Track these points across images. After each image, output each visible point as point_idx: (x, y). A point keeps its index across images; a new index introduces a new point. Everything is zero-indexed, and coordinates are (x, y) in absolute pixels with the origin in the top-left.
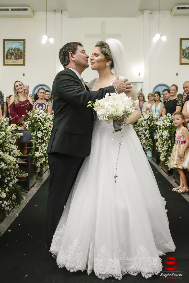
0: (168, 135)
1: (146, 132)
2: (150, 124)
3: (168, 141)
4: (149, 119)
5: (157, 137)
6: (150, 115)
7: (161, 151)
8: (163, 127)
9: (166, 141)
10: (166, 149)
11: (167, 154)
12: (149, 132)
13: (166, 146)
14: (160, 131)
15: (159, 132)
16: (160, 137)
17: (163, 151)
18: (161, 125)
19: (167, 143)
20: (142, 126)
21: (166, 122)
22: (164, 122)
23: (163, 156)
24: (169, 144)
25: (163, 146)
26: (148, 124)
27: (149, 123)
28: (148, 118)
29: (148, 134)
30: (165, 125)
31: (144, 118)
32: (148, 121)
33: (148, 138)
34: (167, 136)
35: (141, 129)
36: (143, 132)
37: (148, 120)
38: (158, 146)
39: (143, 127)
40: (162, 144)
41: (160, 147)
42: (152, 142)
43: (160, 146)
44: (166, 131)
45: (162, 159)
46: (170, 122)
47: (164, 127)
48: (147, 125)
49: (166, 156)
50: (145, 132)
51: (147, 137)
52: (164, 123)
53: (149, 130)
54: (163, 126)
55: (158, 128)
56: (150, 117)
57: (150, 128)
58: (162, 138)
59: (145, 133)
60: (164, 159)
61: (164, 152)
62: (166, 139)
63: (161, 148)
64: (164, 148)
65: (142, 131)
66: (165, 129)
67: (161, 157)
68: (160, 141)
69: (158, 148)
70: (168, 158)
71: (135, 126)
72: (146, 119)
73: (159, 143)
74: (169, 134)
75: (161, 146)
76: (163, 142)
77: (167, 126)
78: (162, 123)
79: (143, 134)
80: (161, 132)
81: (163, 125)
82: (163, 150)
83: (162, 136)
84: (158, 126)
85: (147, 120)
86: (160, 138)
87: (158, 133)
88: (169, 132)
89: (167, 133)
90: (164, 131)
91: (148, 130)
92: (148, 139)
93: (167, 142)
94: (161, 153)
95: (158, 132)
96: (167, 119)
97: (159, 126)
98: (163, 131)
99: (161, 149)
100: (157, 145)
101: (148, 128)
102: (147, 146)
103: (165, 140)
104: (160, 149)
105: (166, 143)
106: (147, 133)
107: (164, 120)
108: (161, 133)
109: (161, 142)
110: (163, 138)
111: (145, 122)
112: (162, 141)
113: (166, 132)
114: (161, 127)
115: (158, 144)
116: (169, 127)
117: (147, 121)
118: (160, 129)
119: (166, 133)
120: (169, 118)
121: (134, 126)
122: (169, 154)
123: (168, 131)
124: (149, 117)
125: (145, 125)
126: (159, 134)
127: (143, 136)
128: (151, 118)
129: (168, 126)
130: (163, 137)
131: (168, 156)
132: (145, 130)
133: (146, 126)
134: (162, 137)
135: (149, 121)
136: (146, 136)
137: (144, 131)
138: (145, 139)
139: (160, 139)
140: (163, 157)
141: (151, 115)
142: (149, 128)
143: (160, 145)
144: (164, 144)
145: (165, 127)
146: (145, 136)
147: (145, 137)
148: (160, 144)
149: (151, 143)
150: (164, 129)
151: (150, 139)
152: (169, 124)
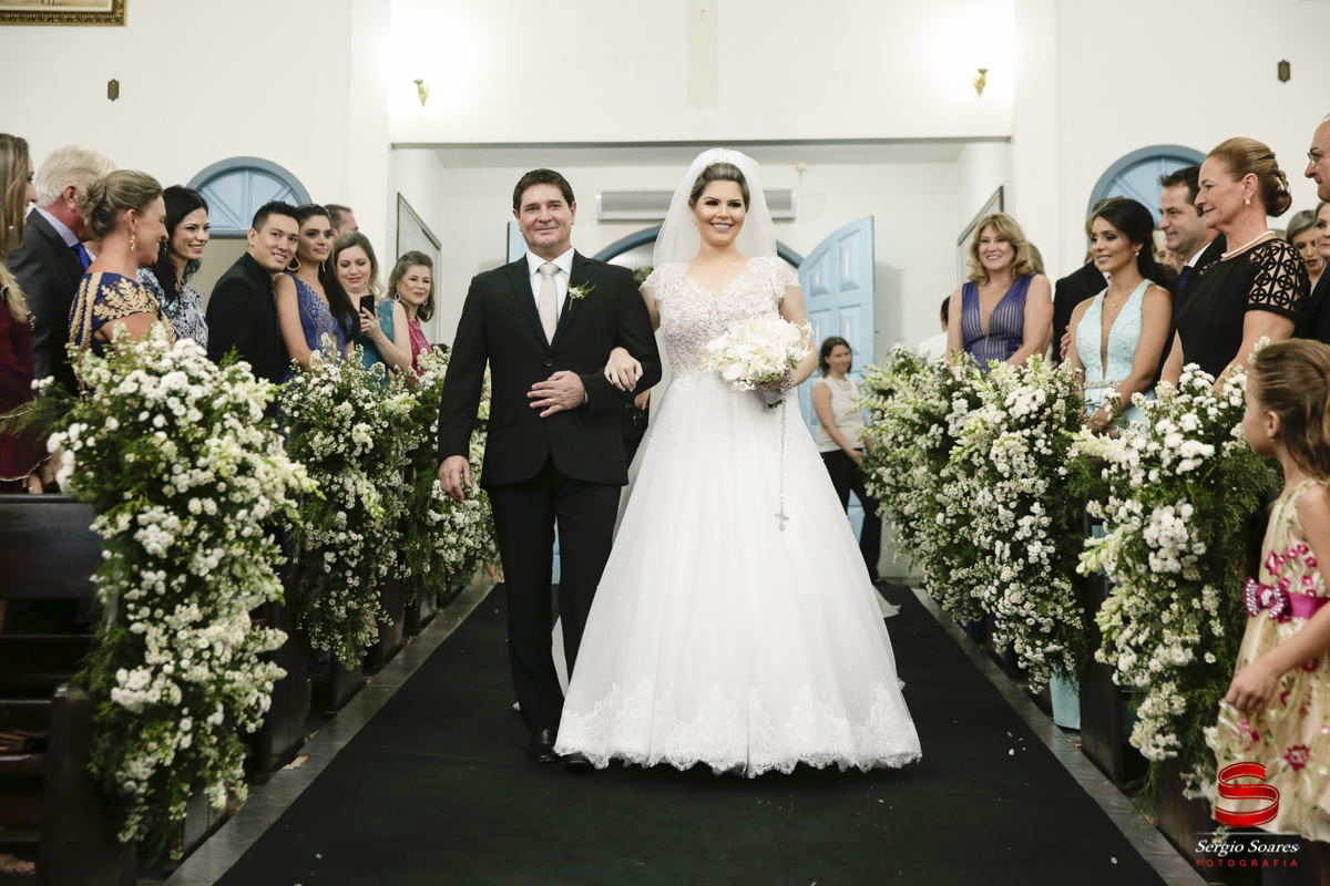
0: (1189, 542)
1: (1026, 521)
3: (1195, 589)
4: (1050, 419)
5: (1100, 554)
6: (1051, 382)
7: (1141, 680)
8: (1146, 479)
9: (1174, 596)
10: (1182, 656)
11: (1191, 707)
12: (1045, 521)
13: (1181, 631)
14: (1122, 513)
15: (1115, 519)
16: (1129, 561)
17: (1158, 679)
18: (1135, 461)
19: (1190, 609)
20: (994, 476)
21: (1173, 439)
22: (1159, 438)
23: (1156, 718)
24: (1207, 615)
25: (1156, 638)
26: (1039, 457)
27: (1046, 453)
28: (1041, 410)
29: (1043, 542)
30: (1167, 459)
31: (1006, 409)
32: (1038, 431)
33: (1039, 566)
34: (1183, 546)
35: (983, 498)
36: (999, 523)
37: (1037, 422)
38: (1110, 631)
39: (999, 484)
40: (1144, 619)
41: (1128, 643)
42: (1076, 606)
43: (1128, 633)
44: (1170, 509)
45: (1149, 740)
46: (1201, 432)
47: (1153, 475)
48: (1032, 464)
49: (1179, 724)
50: (1015, 521)
51: (1032, 560)
52: (1154, 446)
53: (1049, 511)
54: (1147, 471)
55: (1108, 485)
56: (1051, 400)
57: (1057, 484)
58: (1141, 569)
59: (1017, 528)
60: (1167, 748)
61: (1169, 687)
62: (1177, 577)
63: (1137, 649)
64: (1160, 650)
65: (996, 512)
66: (1163, 491)
67: (1137, 727)
68: (1124, 589)
69: (1112, 647)
70: (1202, 736)
71: (944, 473)
72: (1023, 420)
73: (1120, 607)
74: (1201, 538)
75: (1142, 639)
76: (1156, 601)
77: (1179, 471)
78: (1139, 443)
79: (1005, 537)
80: (1131, 514)
81: (1151, 461)
82: (1155, 665)
83: (1139, 550)
84: (1108, 465)
85: (1030, 422)
86: (1128, 571)
87: (1113, 526)
88: (1197, 520)
89: (1180, 522)
90: (1156, 512)
91: (1036, 508)
93: (1185, 600)
94: (1142, 694)
95: (1110, 516)
96: (1181, 413)
97: (1114, 468)
98: (1147, 511)
99: (1134, 657)
100: (1104, 628)
101: (1042, 485)
102: (1035, 633)
103: (1172, 584)
104: (1126, 661)
105: (1174, 607)
106: (1034, 534)
107: (1155, 420)
108: (1136, 522)
109: (1133, 600)
110: (1149, 570)
111: (1013, 442)
112: (1142, 592)
113: (1177, 515)
114: (1129, 478)
115: (1117, 620)
116: (1197, 480)
117: (1027, 432)
118: (1125, 493)
119: (1170, 525)
120: (1197, 400)
121: (935, 477)
122: (1209, 701)
123: (1187, 510)
124: (1042, 398)
125: (1015, 461)
126: (1119, 532)
127: (997, 552)
128: (1060, 405)
129: (1186, 466)
130: (1152, 555)
131: (1203, 723)
132: (1013, 505)
133: (1020, 473)
134: (1147, 562)
136: (1025, 555)
137: (1011, 516)
139: (1123, 577)
140: (1162, 731)
141: (1059, 384)
142: (1048, 491)
143: (1134, 625)
144: (1166, 617)
145: (1167, 473)
146: (1019, 550)
147: (1021, 561)
148: (1126, 620)
149: (1066, 610)
150: (1159, 495)
151: (1057, 582)
152: (1194, 452)
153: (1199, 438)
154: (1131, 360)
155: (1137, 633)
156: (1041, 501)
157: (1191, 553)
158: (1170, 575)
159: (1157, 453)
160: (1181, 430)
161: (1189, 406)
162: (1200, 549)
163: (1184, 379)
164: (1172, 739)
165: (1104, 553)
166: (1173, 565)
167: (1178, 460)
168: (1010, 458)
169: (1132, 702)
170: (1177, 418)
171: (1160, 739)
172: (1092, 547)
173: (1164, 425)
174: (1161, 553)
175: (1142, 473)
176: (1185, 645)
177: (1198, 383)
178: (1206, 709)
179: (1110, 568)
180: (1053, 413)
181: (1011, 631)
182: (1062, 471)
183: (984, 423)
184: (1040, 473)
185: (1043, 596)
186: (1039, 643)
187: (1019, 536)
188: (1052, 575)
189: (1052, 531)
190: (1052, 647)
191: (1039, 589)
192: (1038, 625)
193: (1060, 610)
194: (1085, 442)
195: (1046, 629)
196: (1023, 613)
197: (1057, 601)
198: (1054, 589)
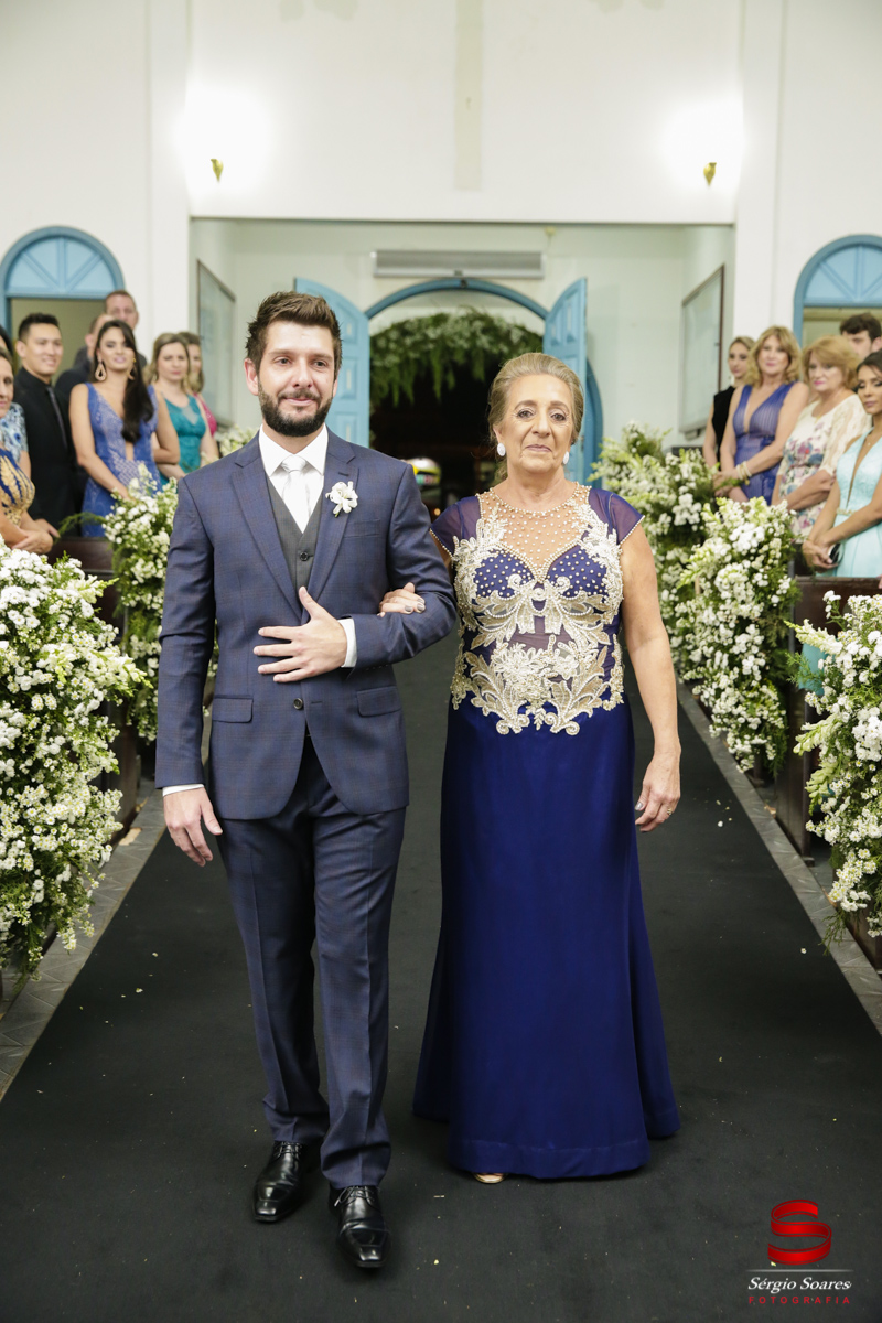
1: (742, 639)
2: (771, 589)
4: (767, 554)
6: (770, 520)
12: (759, 640)
20: (717, 599)
26: (757, 588)
27: (763, 584)
28: (760, 546)
29: (756, 656)
31: (731, 543)
32: (757, 563)
33: (751, 677)
35: (708, 616)
36: (719, 637)
37: (757, 555)
39: (722, 607)
42: (778, 710)
48: (751, 593)
50: (733, 638)
51: (746, 671)
53: (762, 630)
56: (769, 538)
57: (769, 609)
59: (734, 643)
65: (717, 628)
72: (744, 553)
79: (724, 649)
85: (748, 556)
91: (751, 629)
92: (750, 688)
101: (757, 610)
102: (744, 729)
106: (749, 649)
111: (735, 572)
117: (747, 563)
124: (761, 537)
125: (737, 589)
127: (717, 661)
128: (776, 543)
132: (732, 625)
133: (739, 598)
135: (764, 563)
136: (740, 666)
137: (731, 633)
138: (737, 685)
141: (776, 524)
142: (762, 615)
146: (735, 662)
147: (736, 670)
149: (771, 712)
151: (764, 689)
156: (756, 623)
168: (732, 586)
180: (770, 550)
181: (725, 725)
182: (775, 600)
183: (712, 554)
184: (756, 599)
185: (753, 700)
186: (747, 737)
187: (735, 650)
188: (762, 683)
189: (765, 646)
190: (758, 740)
191: (750, 695)
192: (747, 723)
193: (766, 713)
195: (754, 727)
196: (735, 712)
197: (763, 703)
198: (761, 693)
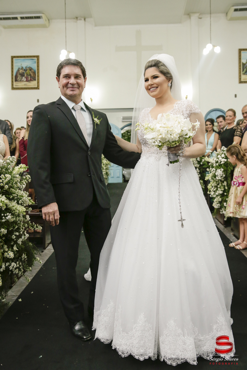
0: (223, 175)
2: (201, 161)
3: (223, 182)
5: (208, 177)
7: (214, 196)
8: (216, 165)
9: (220, 183)
10: (221, 192)
11: (222, 200)
12: (199, 171)
13: (221, 188)
14: (212, 170)
15: (211, 171)
16: (213, 178)
17: (217, 196)
18: (214, 162)
19: (222, 185)
21: (220, 159)
22: (218, 158)
23: (217, 202)
24: (225, 186)
25: (217, 189)
27: (199, 160)
30: (219, 162)
34: (221, 175)
38: (210, 189)
40: (215, 186)
41: (213, 190)
42: (203, 185)
43: (213, 189)
44: (220, 170)
45: (216, 205)
47: (217, 164)
48: (197, 162)
49: (220, 202)
54: (216, 163)
55: (210, 166)
57: (201, 166)
58: (215, 179)
60: (218, 206)
61: (219, 197)
62: (221, 180)
63: (214, 191)
64: (218, 191)
66: (219, 167)
67: (214, 203)
68: (212, 182)
69: (210, 191)
70: (223, 204)
73: (212, 185)
74: (224, 174)
75: (215, 190)
76: (217, 184)
78: (215, 159)
80: (214, 170)
81: (217, 162)
82: (217, 194)
83: (215, 176)
84: (210, 163)
86: (213, 179)
87: (211, 172)
88: (224, 171)
89: (221, 172)
90: (217, 170)
93: (222, 184)
94: (215, 198)
95: (210, 171)
97: (211, 163)
98: (216, 170)
99: (214, 193)
100: (209, 188)
101: (198, 166)
103: (220, 181)
104: (212, 193)
105: (220, 185)
107: (217, 156)
108: (214, 172)
109: (214, 184)
110: (216, 179)
112: (215, 183)
113: (221, 170)
114: (213, 165)
115: (211, 187)
116: (224, 165)
118: (213, 167)
119: (220, 172)
120: (224, 152)
122: (225, 199)
126: (212, 173)
129: (222, 163)
130: (217, 177)
131: (224, 202)
133: (195, 164)
134: (216, 178)
139: (212, 180)
140: (218, 204)
143: (213, 188)
144: (219, 186)
145: (219, 164)
148: (212, 187)
150: (218, 167)
152: (223, 160)
153: (224, 158)
154: (212, 145)
155: (214, 189)
156: (198, 168)
157: (223, 176)
158: (219, 180)
159: (218, 161)
160: (221, 157)
161: (223, 153)
162: (224, 176)
163: (222, 149)
164: (219, 205)
165: (209, 177)
166: (220, 178)
167: (221, 162)
168: (193, 161)
169: (213, 199)
170: (221, 155)
171: (217, 205)
172: (207, 176)
173: (219, 156)
174: (218, 176)
175: (215, 164)
176: (221, 190)
177: (224, 149)
178: (224, 200)
179: (210, 179)
194: (206, 159)
